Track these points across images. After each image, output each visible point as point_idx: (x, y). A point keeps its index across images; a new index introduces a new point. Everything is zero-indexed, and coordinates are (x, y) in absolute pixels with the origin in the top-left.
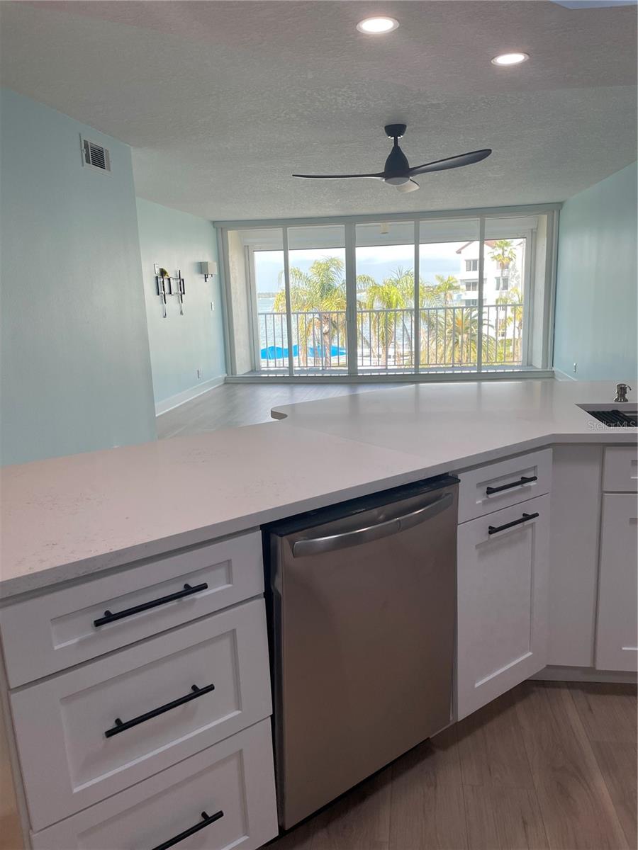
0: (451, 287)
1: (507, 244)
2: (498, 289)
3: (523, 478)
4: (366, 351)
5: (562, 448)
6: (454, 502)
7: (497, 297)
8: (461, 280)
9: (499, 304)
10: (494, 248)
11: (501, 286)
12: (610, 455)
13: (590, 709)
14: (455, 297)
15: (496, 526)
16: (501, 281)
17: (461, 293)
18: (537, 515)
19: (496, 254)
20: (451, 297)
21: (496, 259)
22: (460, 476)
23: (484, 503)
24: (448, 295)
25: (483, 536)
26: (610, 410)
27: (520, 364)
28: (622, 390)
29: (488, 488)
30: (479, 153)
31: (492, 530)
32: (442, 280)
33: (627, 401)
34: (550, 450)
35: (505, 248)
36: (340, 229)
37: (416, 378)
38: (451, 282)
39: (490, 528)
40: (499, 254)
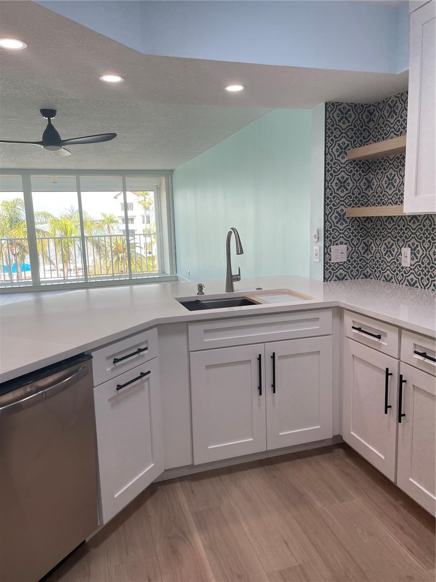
0: (112, 221)
1: (146, 194)
2: (144, 223)
3: (139, 349)
4: (47, 267)
5: (164, 327)
6: (89, 372)
7: (144, 228)
8: (119, 217)
9: (145, 233)
10: (138, 196)
11: (146, 221)
12: (192, 328)
13: (193, 492)
14: (115, 228)
15: (122, 384)
16: (145, 218)
17: (119, 225)
18: (149, 372)
19: (140, 200)
20: (113, 228)
21: (141, 203)
22: (93, 354)
23: (113, 370)
24: (110, 226)
25: (113, 392)
26: (194, 300)
27: (157, 272)
28: (201, 287)
29: (115, 359)
30: (109, 135)
31: (119, 387)
32: (105, 217)
33: (203, 294)
34: (155, 330)
35: (146, 196)
36: (18, 178)
37: (86, 285)
38: (112, 217)
39: (118, 386)
40: (142, 201)
